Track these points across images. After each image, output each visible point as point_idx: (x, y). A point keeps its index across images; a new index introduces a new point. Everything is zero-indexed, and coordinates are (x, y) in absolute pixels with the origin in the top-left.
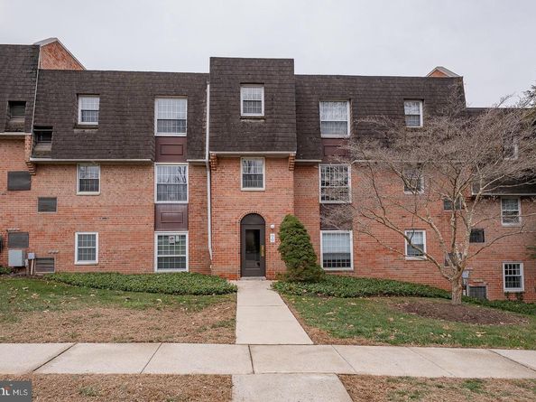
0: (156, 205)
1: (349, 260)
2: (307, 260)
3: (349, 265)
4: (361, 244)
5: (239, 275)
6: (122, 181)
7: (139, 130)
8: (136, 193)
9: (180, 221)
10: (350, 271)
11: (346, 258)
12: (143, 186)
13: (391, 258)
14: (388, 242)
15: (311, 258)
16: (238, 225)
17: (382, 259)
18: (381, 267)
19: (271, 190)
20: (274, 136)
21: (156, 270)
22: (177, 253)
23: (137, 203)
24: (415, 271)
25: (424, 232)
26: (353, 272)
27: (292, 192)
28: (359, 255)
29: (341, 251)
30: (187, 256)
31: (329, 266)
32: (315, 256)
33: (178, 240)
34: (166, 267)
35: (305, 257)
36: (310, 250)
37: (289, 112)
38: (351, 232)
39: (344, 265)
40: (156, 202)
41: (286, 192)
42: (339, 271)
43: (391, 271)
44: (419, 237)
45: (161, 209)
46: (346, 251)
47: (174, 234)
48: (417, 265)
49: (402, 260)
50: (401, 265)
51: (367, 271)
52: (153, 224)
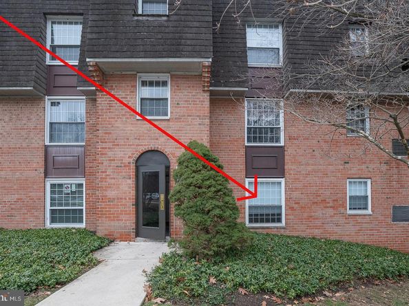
0: (46, 147)
1: (280, 215)
2: (220, 217)
3: (279, 220)
4: (296, 195)
5: (133, 235)
6: (7, 119)
7: (21, 53)
8: (23, 133)
9: (76, 167)
10: (281, 228)
11: (276, 212)
12: (31, 125)
13: (330, 212)
14: (328, 193)
15: (228, 213)
16: (133, 166)
17: (319, 213)
18: (318, 223)
19: (178, 119)
20: (180, 38)
21: (48, 225)
22: (74, 204)
23: (24, 145)
24: (358, 228)
25: (369, 182)
26: (284, 228)
27: (207, 121)
28: (292, 208)
29: (270, 203)
30: (84, 208)
31: (256, 221)
32: (235, 209)
33: (74, 189)
34: (61, 221)
35: (217, 211)
36: (227, 199)
37: (203, 8)
38: (283, 180)
39: (273, 221)
40: (47, 143)
41: (198, 121)
42: (268, 228)
43: (330, 228)
44: (363, 187)
45: (53, 152)
46: (276, 203)
47: (70, 182)
48: (359, 220)
49: (344, 215)
50: (342, 220)
51: (303, 227)
52: (42, 170)
